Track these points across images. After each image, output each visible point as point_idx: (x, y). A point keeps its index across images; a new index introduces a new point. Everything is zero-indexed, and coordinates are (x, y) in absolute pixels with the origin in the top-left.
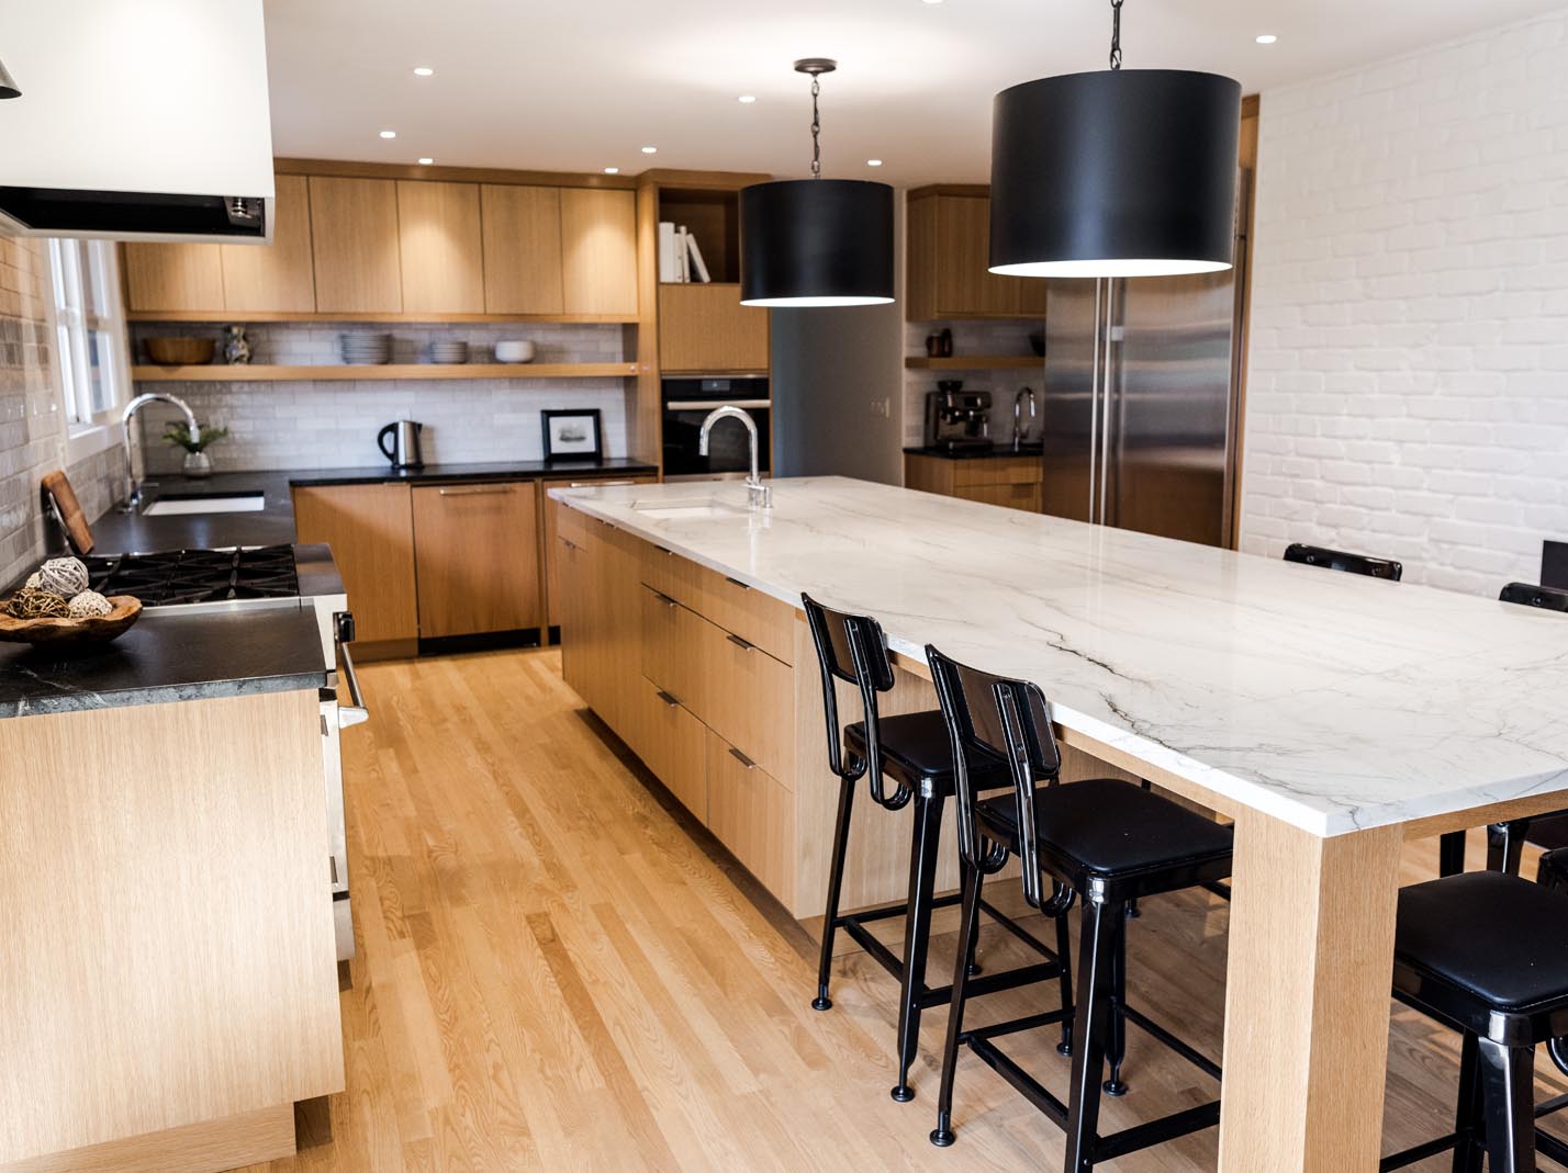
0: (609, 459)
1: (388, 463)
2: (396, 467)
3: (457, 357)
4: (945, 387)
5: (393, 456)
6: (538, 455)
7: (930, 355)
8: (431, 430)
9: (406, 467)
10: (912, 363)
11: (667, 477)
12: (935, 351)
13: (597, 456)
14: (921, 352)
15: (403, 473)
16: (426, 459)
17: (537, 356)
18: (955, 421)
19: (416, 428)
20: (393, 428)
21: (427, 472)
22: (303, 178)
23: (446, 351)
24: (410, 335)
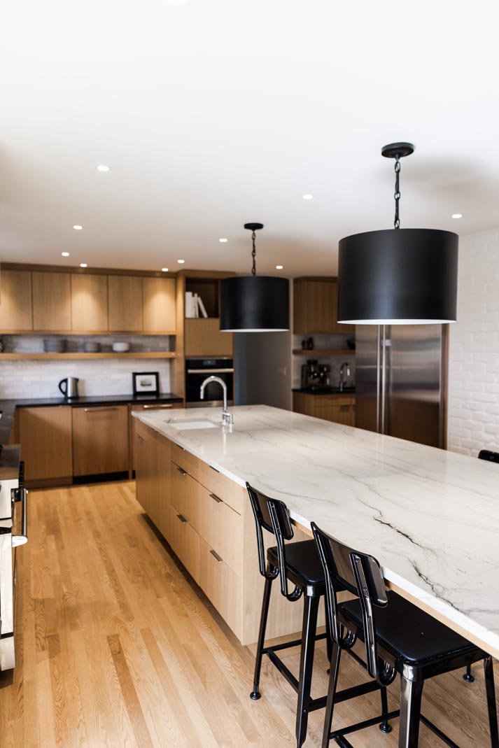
0: (163, 394)
1: (63, 396)
2: (66, 398)
3: (95, 350)
4: (310, 363)
5: (65, 393)
6: (130, 392)
7: (304, 349)
8: (83, 381)
9: (71, 398)
10: (295, 352)
11: (188, 403)
12: (306, 347)
13: (157, 393)
14: (299, 347)
15: (69, 401)
16: (80, 394)
17: (132, 349)
18: (314, 377)
19: (76, 381)
20: (65, 381)
21: (81, 401)
22: (29, 273)
23: (90, 347)
24: (75, 340)
